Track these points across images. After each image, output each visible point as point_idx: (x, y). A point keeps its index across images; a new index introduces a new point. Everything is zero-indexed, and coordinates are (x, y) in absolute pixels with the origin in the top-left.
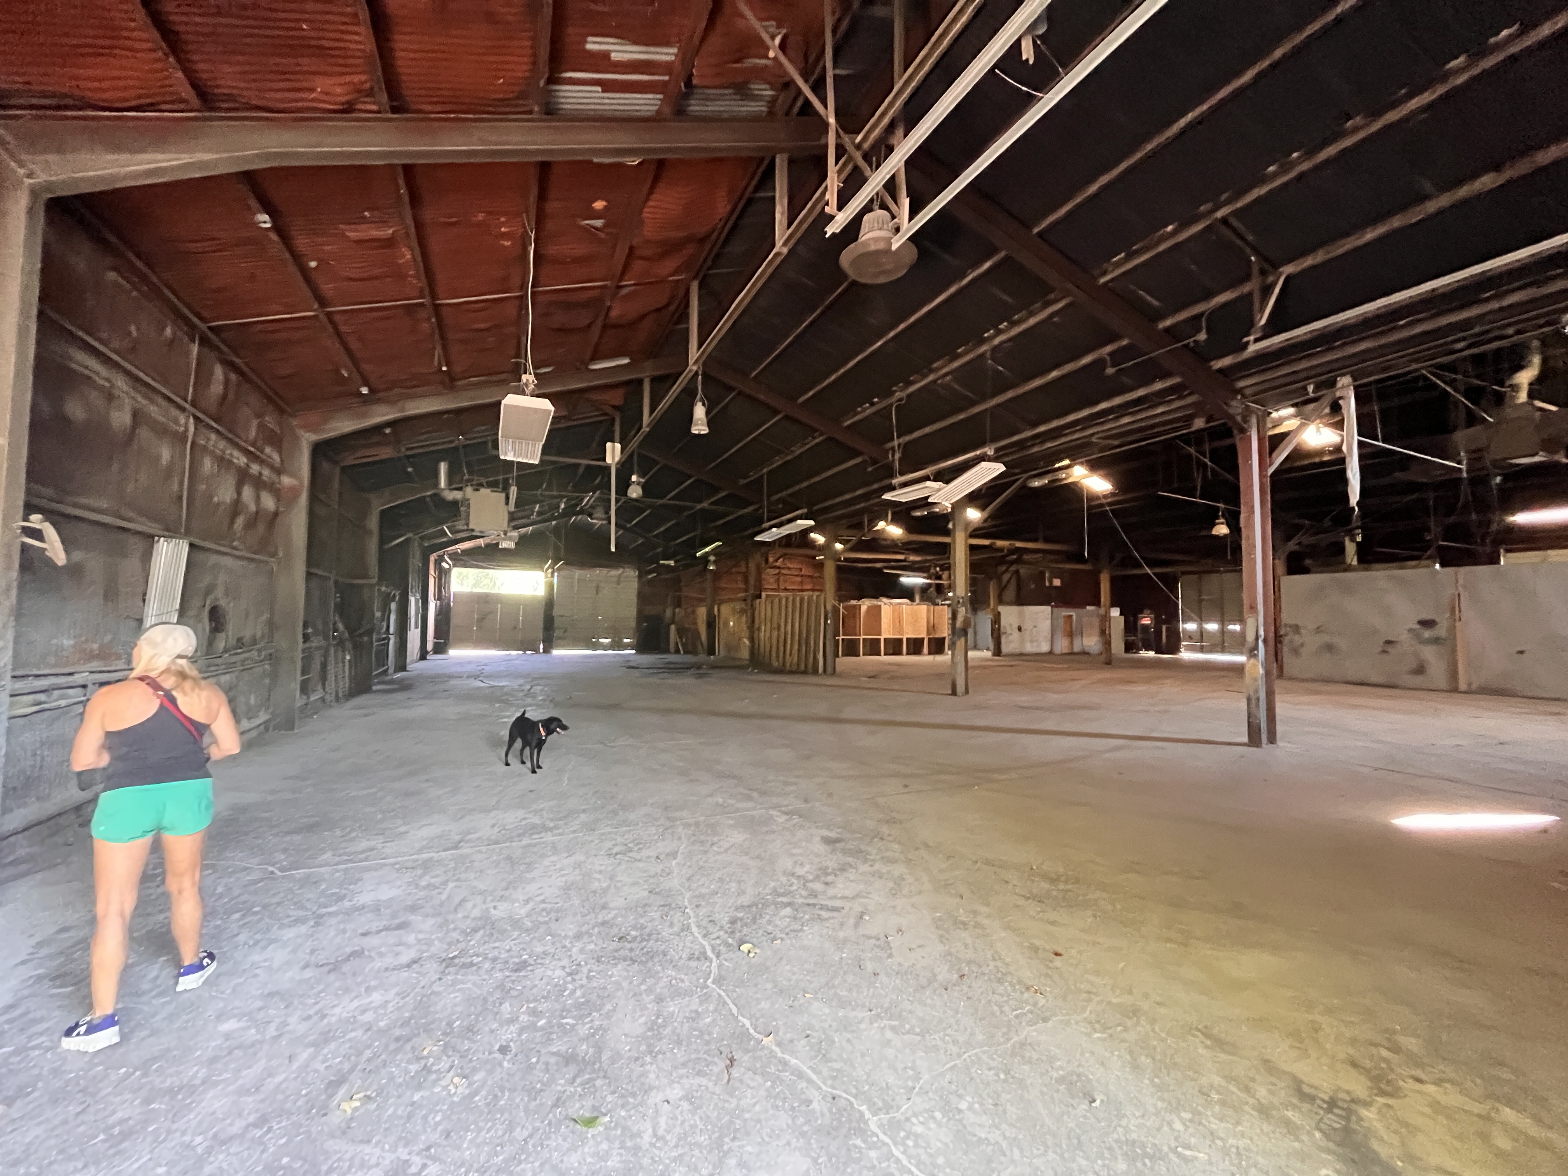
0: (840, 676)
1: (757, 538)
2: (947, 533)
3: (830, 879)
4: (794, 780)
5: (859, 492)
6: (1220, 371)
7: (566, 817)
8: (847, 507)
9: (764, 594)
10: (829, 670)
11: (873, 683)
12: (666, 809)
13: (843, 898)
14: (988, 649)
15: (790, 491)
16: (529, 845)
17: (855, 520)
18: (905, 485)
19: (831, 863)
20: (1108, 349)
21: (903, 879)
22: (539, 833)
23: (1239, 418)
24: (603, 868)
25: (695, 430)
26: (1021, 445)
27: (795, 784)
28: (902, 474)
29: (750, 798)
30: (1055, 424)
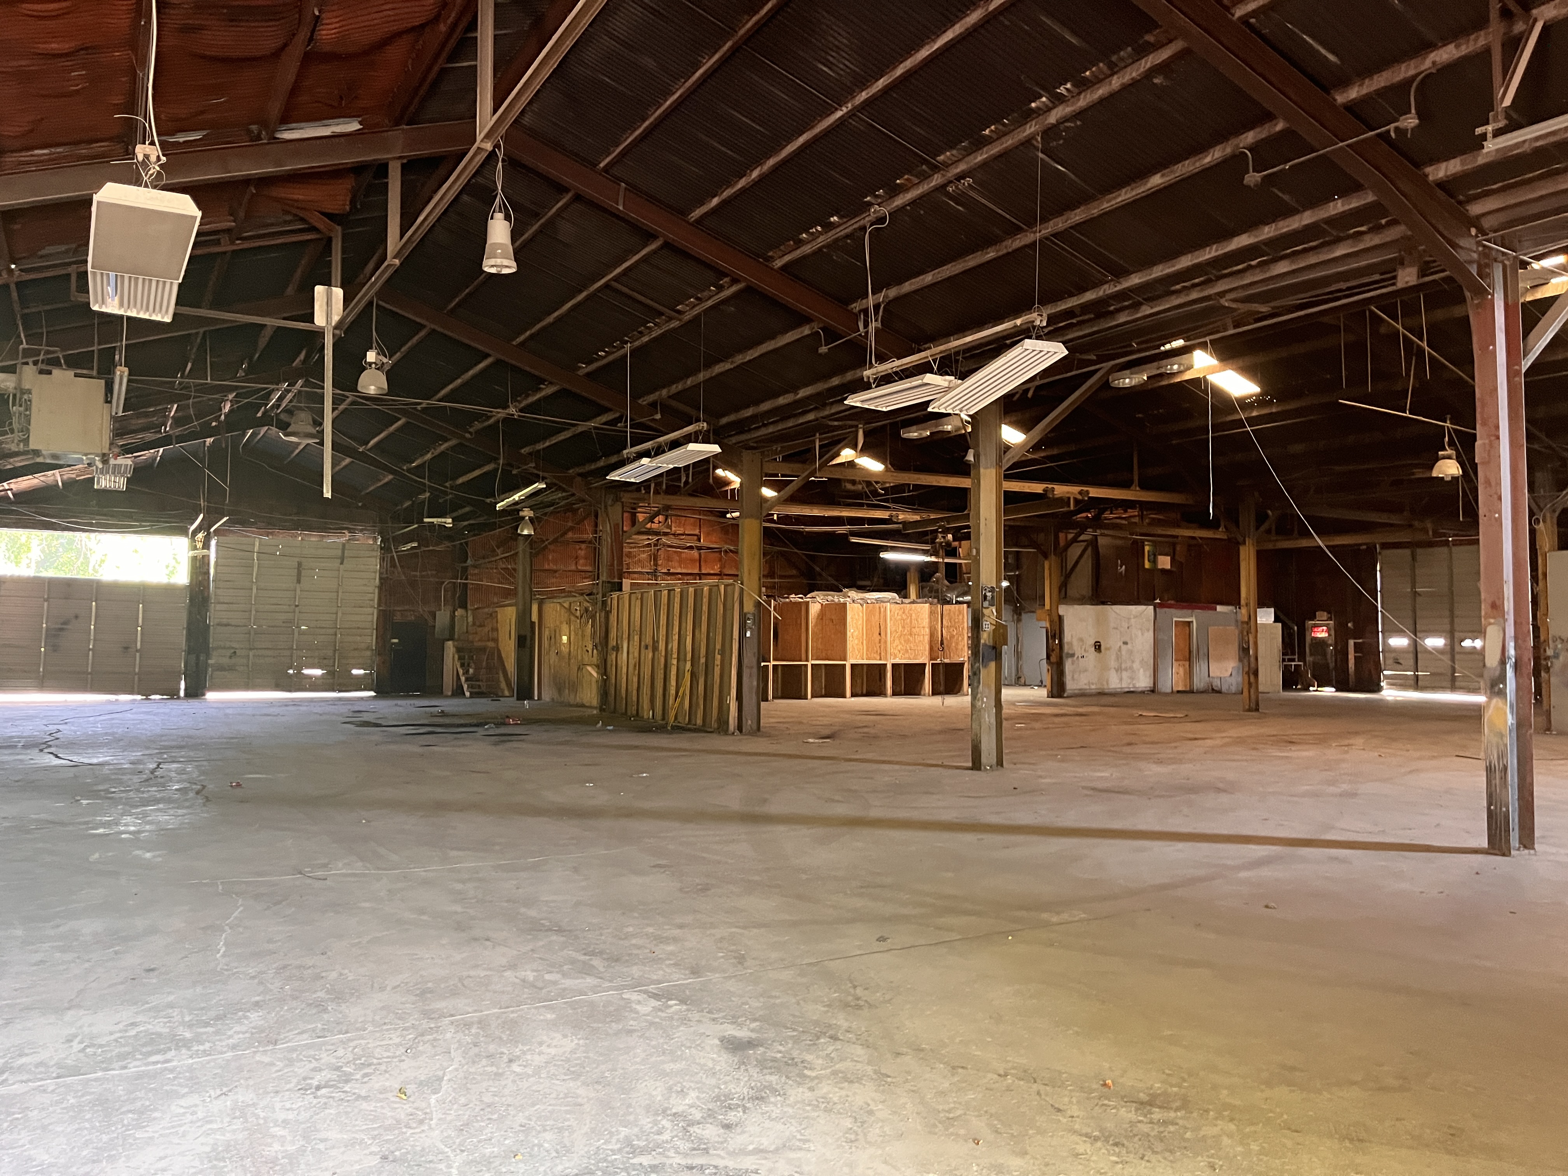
0: (768, 736)
1: (614, 476)
2: (965, 470)
3: (732, 1117)
4: (676, 932)
5: (803, 393)
6: (1441, 185)
7: (218, 1018)
8: (783, 419)
9: (626, 583)
10: (749, 723)
11: (830, 748)
12: (423, 994)
13: (758, 1151)
14: (1041, 685)
15: (675, 388)
16: (140, 1076)
17: (798, 444)
18: (886, 379)
19: (739, 1088)
20: (1250, 137)
21: (871, 1113)
22: (164, 1051)
23: (1474, 270)
24: (291, 1116)
25: (490, 266)
26: (1099, 310)
27: (675, 940)
28: (881, 359)
29: (587, 970)
30: (1159, 271)
